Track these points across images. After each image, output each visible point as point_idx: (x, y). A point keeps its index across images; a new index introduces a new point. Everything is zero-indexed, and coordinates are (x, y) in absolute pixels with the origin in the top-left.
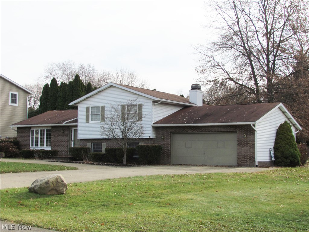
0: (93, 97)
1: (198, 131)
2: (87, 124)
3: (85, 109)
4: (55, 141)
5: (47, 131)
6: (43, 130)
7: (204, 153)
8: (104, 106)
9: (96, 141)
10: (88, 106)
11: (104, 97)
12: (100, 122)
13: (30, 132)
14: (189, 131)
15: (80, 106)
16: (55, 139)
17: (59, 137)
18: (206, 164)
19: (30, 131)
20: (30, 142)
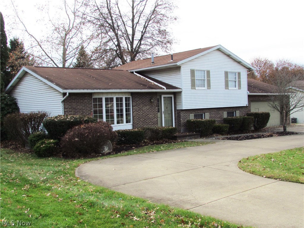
3: (190, 72)
4: (139, 114)
6: (120, 98)
10: (193, 68)
12: (206, 88)
17: (145, 108)
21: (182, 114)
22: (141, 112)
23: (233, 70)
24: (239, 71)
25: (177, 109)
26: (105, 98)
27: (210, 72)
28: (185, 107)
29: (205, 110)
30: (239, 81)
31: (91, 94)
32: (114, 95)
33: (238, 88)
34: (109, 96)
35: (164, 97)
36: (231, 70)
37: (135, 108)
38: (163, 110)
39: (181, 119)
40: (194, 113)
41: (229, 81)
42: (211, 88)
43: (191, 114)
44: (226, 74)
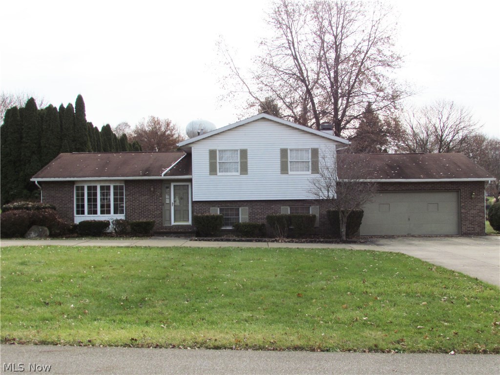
0: (224, 134)
1: (403, 188)
2: (213, 177)
3: (208, 154)
4: (134, 204)
5: (115, 188)
6: (107, 186)
7: (409, 219)
8: (247, 149)
9: (229, 204)
10: (213, 148)
11: (245, 136)
12: (238, 174)
13: (73, 190)
14: (390, 189)
15: (195, 147)
16: (134, 201)
17: (142, 198)
18: (412, 234)
19: (73, 188)
20: (73, 207)
22: (137, 203)
24: (316, 147)
27: (248, 151)
28: (196, 197)
30: (313, 162)
31: (73, 182)
32: (98, 183)
33: (313, 172)
34: (92, 184)
35: (174, 186)
36: (297, 146)
37: (128, 197)
38: (172, 201)
41: (291, 162)
42: (249, 173)
43: (214, 208)
44: (284, 153)
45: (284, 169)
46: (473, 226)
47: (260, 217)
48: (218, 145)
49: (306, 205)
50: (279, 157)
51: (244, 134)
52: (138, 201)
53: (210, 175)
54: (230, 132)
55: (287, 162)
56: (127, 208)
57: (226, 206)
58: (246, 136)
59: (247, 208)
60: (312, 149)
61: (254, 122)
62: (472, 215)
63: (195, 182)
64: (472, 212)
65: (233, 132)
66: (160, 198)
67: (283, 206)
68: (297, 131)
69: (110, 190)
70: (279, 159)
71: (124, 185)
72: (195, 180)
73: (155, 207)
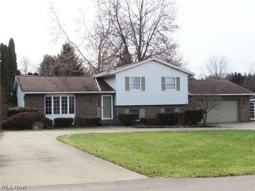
3: (125, 79)
4: (81, 108)
12: (140, 90)
17: (86, 104)
19: (44, 98)
21: (117, 109)
22: (83, 107)
23: (171, 76)
24: (178, 76)
25: (115, 105)
26: (54, 97)
27: (145, 78)
29: (141, 107)
30: (177, 84)
31: (44, 95)
32: (60, 95)
33: (177, 90)
34: (57, 96)
35: (103, 97)
37: (77, 104)
38: (102, 106)
39: (117, 113)
40: (130, 108)
41: (167, 84)
42: (146, 90)
43: (127, 109)
44: (163, 79)
45: (163, 88)
46: (245, 117)
47: (151, 114)
48: (130, 74)
49: (173, 107)
50: (161, 82)
51: (143, 68)
52: (83, 106)
53: (126, 91)
54: (137, 67)
55: (165, 84)
56: (77, 110)
57: (133, 109)
58: (144, 69)
59: (144, 109)
60: (176, 77)
61: (149, 62)
62: (245, 112)
63: (118, 95)
64: (245, 110)
65: (138, 67)
66: (96, 104)
67: (162, 108)
68: (170, 67)
69: (67, 99)
70: (161, 83)
71: (75, 96)
72: (118, 94)
73: (93, 109)
